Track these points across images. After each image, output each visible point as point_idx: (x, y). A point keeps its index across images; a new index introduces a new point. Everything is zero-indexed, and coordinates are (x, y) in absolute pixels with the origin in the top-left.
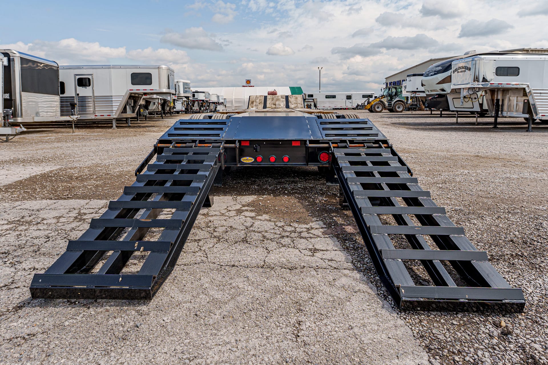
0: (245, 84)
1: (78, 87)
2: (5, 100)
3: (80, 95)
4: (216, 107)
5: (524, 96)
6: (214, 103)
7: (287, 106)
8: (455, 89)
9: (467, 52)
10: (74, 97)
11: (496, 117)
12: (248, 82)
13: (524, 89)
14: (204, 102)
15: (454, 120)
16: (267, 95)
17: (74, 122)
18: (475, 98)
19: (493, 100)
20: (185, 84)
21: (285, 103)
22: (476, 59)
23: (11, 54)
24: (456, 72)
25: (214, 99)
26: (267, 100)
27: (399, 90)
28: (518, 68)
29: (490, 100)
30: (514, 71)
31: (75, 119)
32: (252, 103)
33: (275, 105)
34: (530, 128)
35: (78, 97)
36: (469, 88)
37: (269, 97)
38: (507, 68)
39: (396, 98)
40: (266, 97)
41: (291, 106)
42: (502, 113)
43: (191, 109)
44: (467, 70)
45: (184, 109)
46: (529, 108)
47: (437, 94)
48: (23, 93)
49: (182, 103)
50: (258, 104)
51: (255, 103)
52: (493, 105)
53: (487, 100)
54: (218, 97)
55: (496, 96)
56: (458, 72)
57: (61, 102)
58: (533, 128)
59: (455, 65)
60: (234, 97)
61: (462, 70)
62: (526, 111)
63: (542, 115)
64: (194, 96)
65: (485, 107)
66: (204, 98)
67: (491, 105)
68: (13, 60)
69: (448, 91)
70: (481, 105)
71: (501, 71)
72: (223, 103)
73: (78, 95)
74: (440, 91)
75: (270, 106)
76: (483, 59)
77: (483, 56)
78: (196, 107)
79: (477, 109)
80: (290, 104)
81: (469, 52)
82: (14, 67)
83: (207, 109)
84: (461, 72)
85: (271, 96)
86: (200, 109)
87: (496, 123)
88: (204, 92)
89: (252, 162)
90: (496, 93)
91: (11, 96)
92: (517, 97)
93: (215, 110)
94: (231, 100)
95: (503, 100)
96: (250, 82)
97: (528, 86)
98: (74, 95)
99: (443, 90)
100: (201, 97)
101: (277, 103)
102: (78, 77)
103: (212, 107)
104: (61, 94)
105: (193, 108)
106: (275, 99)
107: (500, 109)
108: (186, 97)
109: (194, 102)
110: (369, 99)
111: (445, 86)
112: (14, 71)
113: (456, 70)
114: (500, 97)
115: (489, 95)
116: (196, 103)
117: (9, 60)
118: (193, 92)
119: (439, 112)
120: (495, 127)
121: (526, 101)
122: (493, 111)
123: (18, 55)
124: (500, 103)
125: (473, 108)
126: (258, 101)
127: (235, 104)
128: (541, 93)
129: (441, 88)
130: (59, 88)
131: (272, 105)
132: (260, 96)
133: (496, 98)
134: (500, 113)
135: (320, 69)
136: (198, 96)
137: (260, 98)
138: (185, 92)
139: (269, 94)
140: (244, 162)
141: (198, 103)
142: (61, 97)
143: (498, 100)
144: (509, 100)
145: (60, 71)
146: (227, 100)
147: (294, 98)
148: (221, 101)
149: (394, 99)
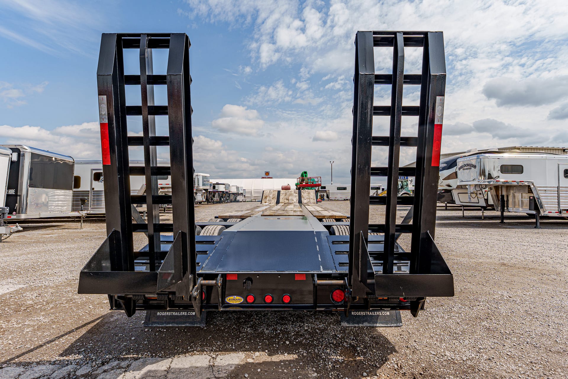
0: (264, 176)
1: (93, 181)
2: (8, 196)
3: (95, 190)
4: (236, 198)
5: (529, 193)
6: (233, 194)
7: (300, 202)
8: (461, 185)
9: (469, 150)
10: (89, 191)
11: (503, 211)
12: (267, 173)
13: (529, 186)
14: (224, 193)
15: (459, 213)
16: (281, 190)
17: (83, 218)
18: (480, 194)
19: (497, 196)
20: (204, 177)
21: (297, 198)
22: (481, 157)
23: (21, 150)
24: (462, 170)
25: (233, 190)
26: (281, 194)
27: (405, 183)
28: (522, 167)
29: (495, 196)
30: (518, 169)
31: (84, 215)
32: (266, 197)
33: (288, 200)
34: (538, 224)
35: (93, 191)
36: (476, 185)
37: (282, 192)
38: (511, 166)
39: (402, 191)
40: (279, 192)
41: (304, 201)
42: (507, 209)
43: (212, 199)
44: (472, 168)
45: (204, 200)
46: (535, 204)
47: (443, 189)
48: (30, 188)
49: (202, 195)
50: (271, 199)
51: (268, 198)
52: (499, 200)
53: (492, 196)
54: (238, 188)
55: (500, 192)
56: (464, 169)
57: (74, 196)
58: (541, 223)
59: (460, 163)
60: (253, 188)
61: (467, 167)
62: (533, 207)
63: (549, 212)
64: (214, 187)
65: (491, 202)
66: (224, 190)
67: (496, 200)
68: (24, 155)
69: (454, 186)
70: (486, 200)
71: (505, 169)
72: (242, 194)
73: (93, 189)
74: (446, 186)
75: (283, 201)
76: (487, 157)
77: (487, 155)
78: (216, 198)
79: (483, 203)
80: (302, 199)
81: (471, 150)
82: (23, 162)
83: (227, 200)
84: (467, 169)
85: (285, 191)
86: (220, 199)
87: (502, 218)
88: (224, 184)
89: (241, 303)
90: (500, 189)
91: (16, 191)
92: (522, 194)
93: (235, 199)
94: (251, 191)
95: (507, 196)
96: (269, 174)
97: (533, 184)
98: (89, 189)
99: (449, 186)
100: (222, 188)
101: (290, 198)
102: (94, 172)
103: (232, 197)
104: (75, 188)
105: (214, 199)
106: (288, 194)
107: (506, 205)
108: (204, 190)
109: (214, 193)
110: (377, 192)
111: (450, 182)
112: (23, 166)
113: (461, 167)
114: (504, 193)
115: (494, 191)
116: (217, 193)
117: (19, 156)
118: (213, 184)
119: (444, 205)
120: (502, 222)
121: (531, 198)
122: (498, 206)
123: (29, 150)
124: (505, 199)
125: (479, 203)
126: (271, 196)
127: (253, 195)
128: (545, 191)
129: (447, 184)
130: (73, 182)
131: (285, 200)
132: (274, 191)
133: (500, 194)
134: (506, 208)
135: (332, 162)
136: (218, 187)
137: (273, 193)
138: (204, 185)
139: (283, 189)
140: (230, 302)
141: (219, 194)
142: (74, 191)
143: (503, 196)
144: (514, 196)
145: (75, 165)
146: (246, 191)
147: (306, 192)
148: (241, 192)
149: (401, 192)
